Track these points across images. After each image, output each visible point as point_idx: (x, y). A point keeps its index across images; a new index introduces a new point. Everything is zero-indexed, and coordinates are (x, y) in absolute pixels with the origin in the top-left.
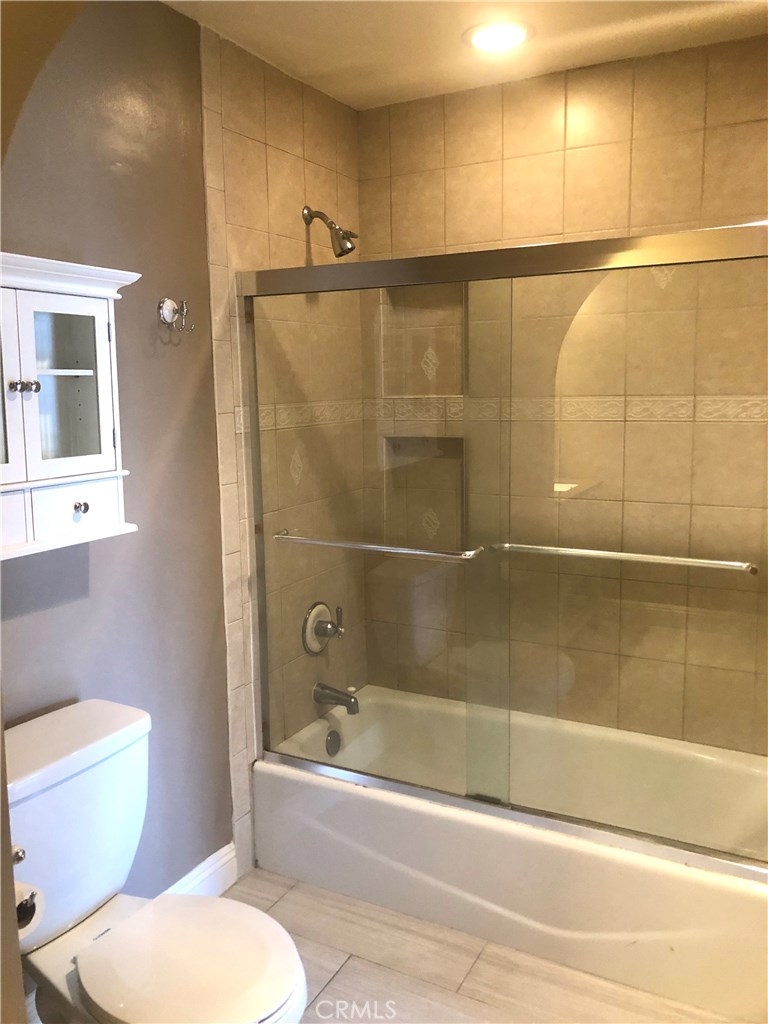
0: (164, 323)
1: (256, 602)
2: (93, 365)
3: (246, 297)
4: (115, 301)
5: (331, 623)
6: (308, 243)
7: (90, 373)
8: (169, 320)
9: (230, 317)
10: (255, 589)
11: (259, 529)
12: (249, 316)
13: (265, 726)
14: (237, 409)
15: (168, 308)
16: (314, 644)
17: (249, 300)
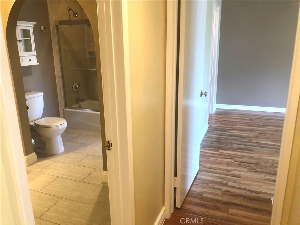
0: (41, 30)
2: (30, 37)
3: (57, 25)
4: (33, 27)
5: (78, 86)
7: (30, 39)
8: (42, 29)
9: (54, 28)
10: (62, 79)
11: (62, 68)
12: (57, 29)
13: (65, 103)
15: (42, 28)
16: (75, 90)
17: (57, 26)
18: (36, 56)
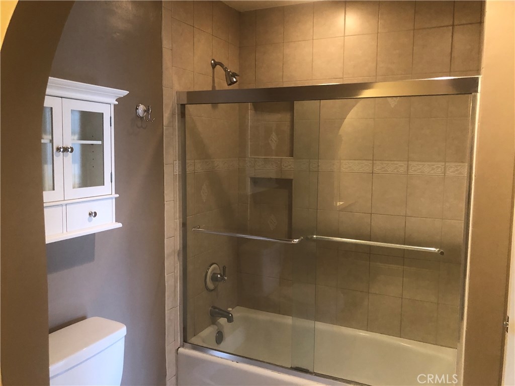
0: (139, 117)
1: (182, 263)
2: (102, 139)
3: (181, 105)
4: (115, 105)
5: (220, 274)
6: (213, 77)
7: (99, 142)
8: (141, 115)
9: (173, 114)
10: (181, 258)
11: (184, 225)
12: (183, 115)
13: (185, 329)
14: (175, 162)
15: (141, 109)
16: (211, 285)
17: (183, 106)
18: (116, 198)
